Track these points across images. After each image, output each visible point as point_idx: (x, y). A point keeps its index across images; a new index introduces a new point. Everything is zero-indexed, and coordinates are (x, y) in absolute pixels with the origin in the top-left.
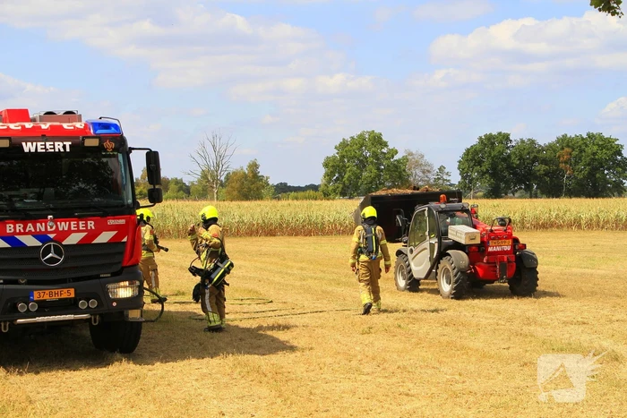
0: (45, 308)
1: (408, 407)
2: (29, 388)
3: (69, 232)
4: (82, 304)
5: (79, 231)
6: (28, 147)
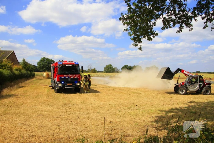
0: (69, 86)
1: (115, 100)
4: (73, 86)
5: (73, 76)
6: (67, 65)
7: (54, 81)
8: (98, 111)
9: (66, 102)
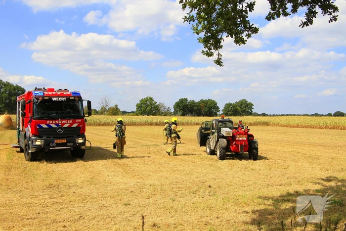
0: (58, 145)
1: (161, 174)
2: (54, 167)
3: (65, 123)
4: (68, 144)
5: (68, 123)
6: (54, 99)
7: (23, 133)
8: (125, 201)
9: (52, 181)
